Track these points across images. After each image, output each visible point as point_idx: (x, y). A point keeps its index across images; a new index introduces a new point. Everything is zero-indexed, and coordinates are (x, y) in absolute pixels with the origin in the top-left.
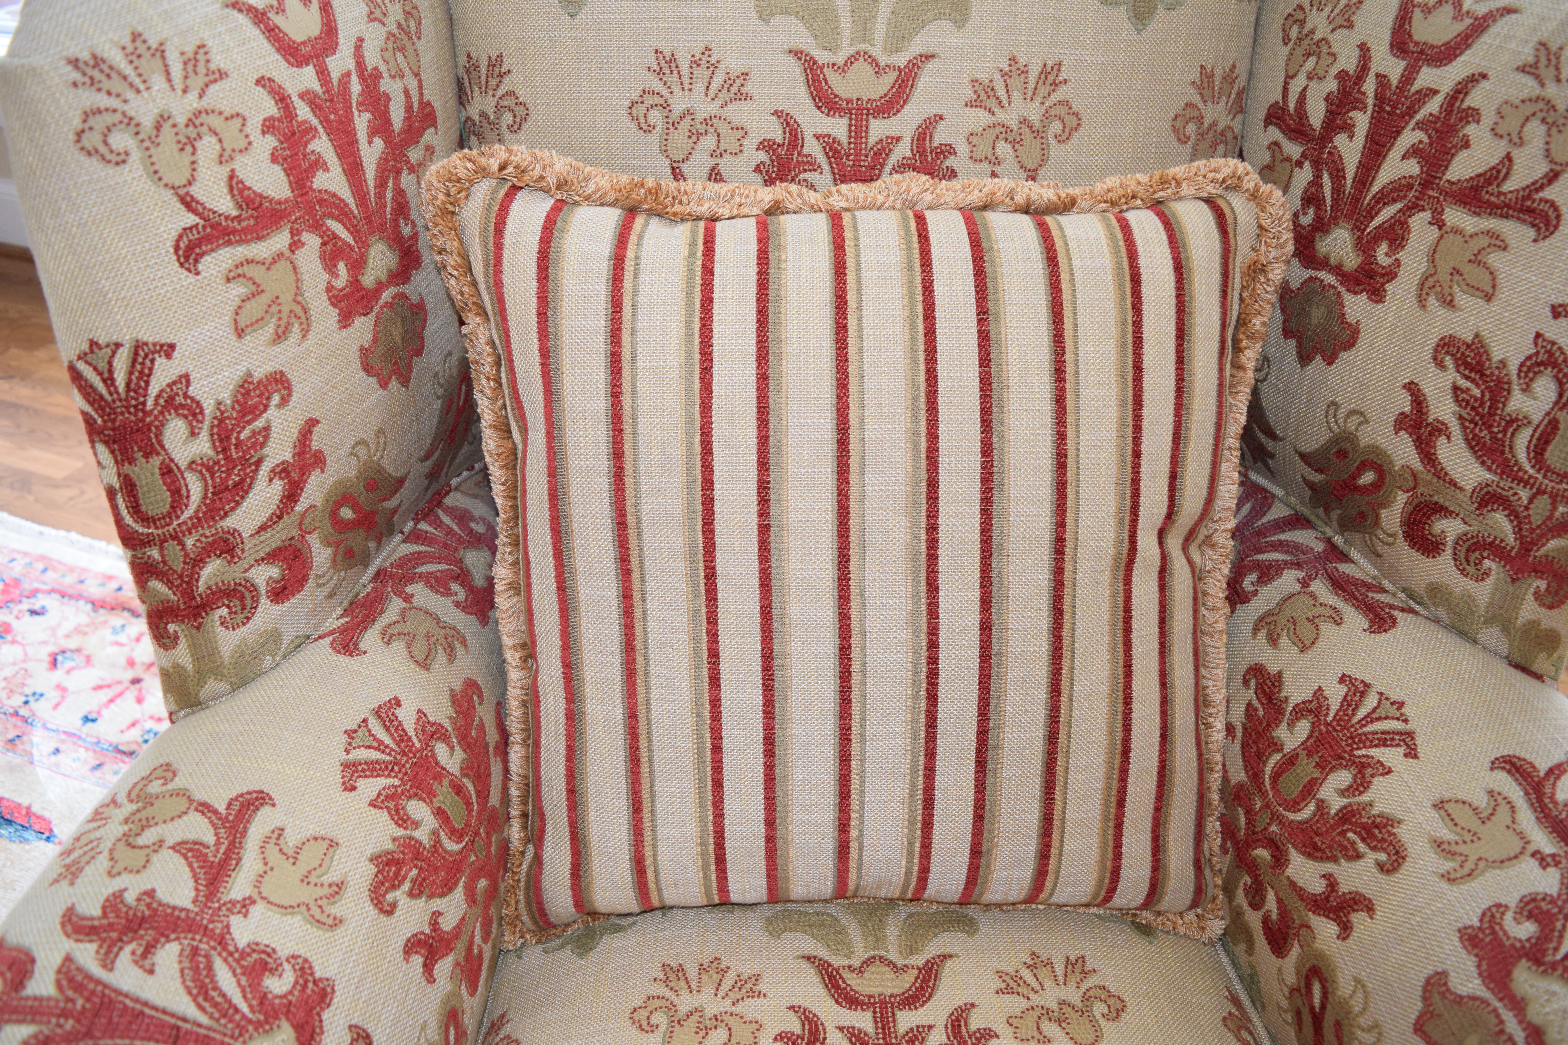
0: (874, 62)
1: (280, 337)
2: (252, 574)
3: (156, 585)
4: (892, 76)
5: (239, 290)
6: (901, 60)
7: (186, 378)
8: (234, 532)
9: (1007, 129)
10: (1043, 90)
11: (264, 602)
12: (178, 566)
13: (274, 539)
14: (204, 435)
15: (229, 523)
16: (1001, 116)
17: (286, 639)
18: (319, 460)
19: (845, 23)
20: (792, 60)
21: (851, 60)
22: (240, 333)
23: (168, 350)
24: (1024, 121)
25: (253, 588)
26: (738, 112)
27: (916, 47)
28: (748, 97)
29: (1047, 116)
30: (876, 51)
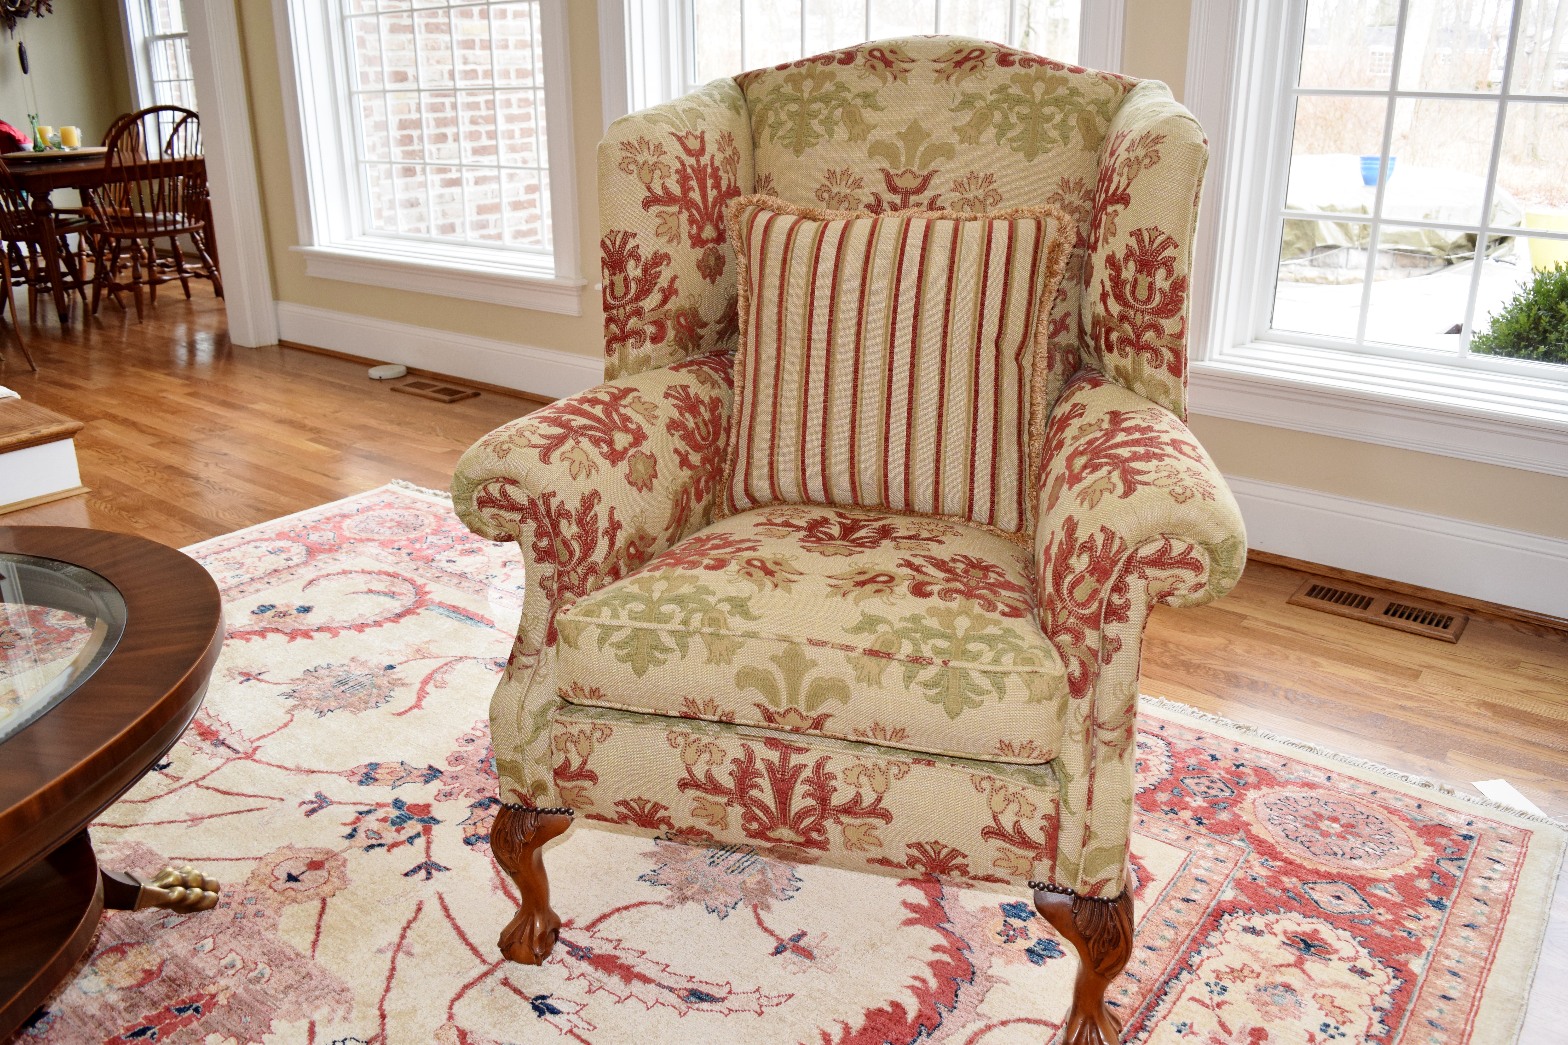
0: (914, 174)
1: (670, 241)
2: (646, 327)
3: (613, 327)
4: (920, 179)
5: (659, 220)
6: (925, 173)
7: (638, 246)
8: (642, 308)
9: (969, 201)
10: (985, 185)
11: (648, 342)
12: (622, 318)
13: (655, 316)
14: (640, 268)
15: (641, 304)
16: (966, 195)
17: (653, 364)
18: (676, 292)
19: (903, 158)
20: (880, 173)
21: (904, 173)
22: (657, 235)
23: (634, 235)
24: (976, 197)
25: (645, 333)
26: (858, 193)
27: (932, 167)
28: (862, 187)
29: (986, 195)
30: (915, 169)
